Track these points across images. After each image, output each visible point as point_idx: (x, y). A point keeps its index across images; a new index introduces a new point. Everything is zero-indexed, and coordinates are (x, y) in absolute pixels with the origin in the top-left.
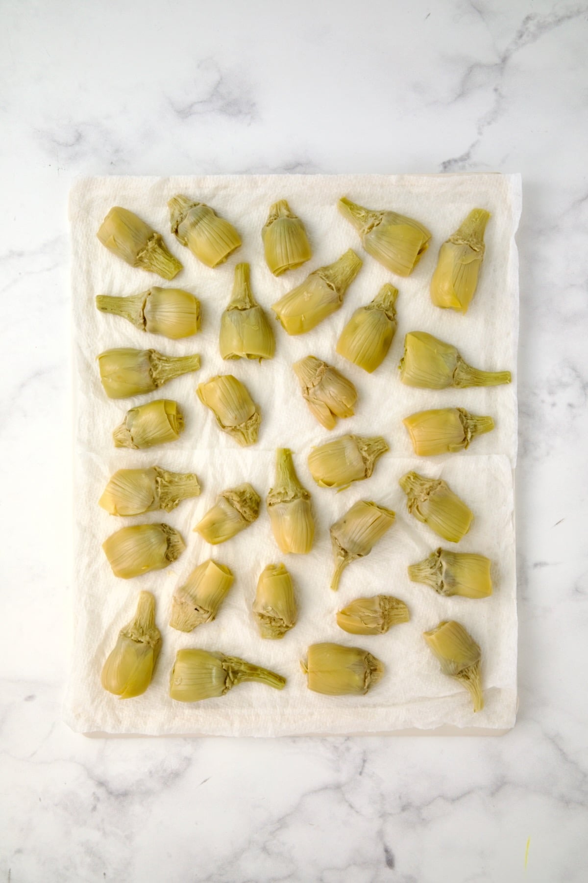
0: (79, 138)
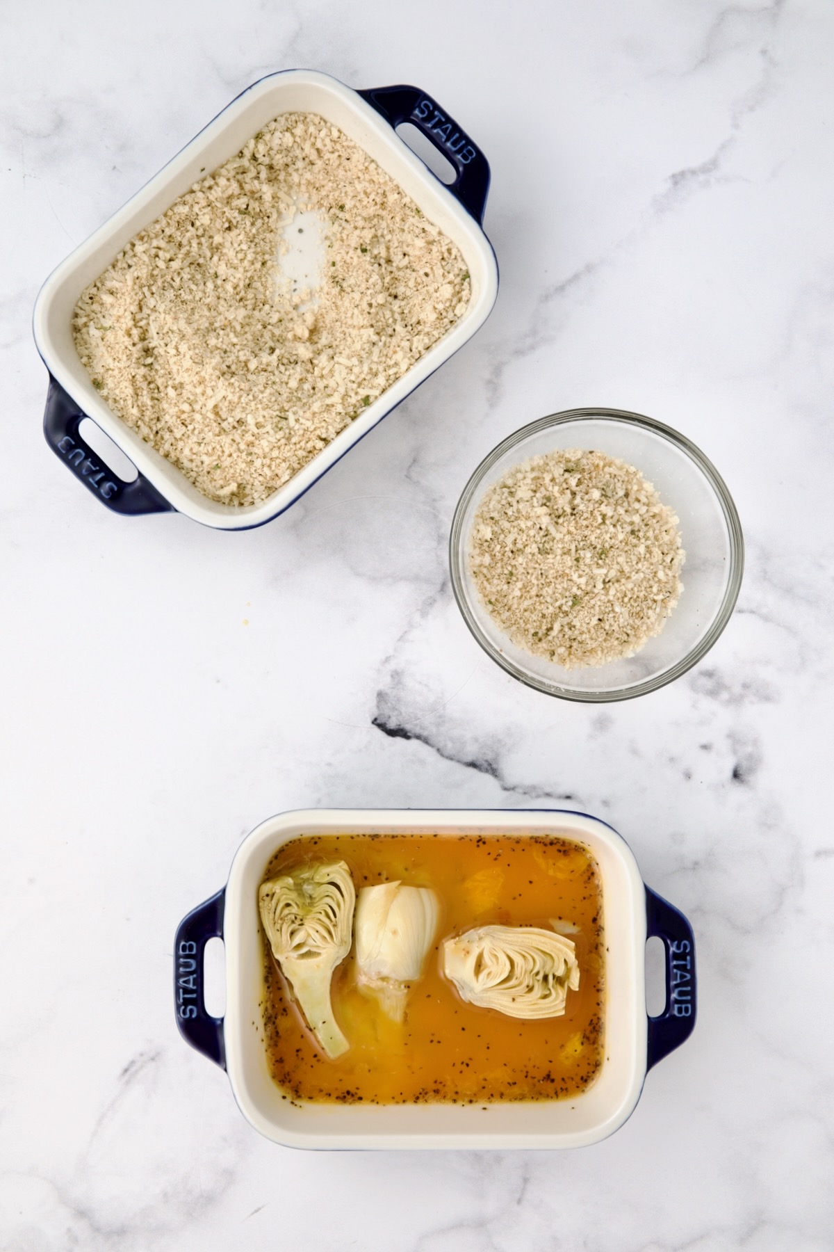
0: (60, 124)
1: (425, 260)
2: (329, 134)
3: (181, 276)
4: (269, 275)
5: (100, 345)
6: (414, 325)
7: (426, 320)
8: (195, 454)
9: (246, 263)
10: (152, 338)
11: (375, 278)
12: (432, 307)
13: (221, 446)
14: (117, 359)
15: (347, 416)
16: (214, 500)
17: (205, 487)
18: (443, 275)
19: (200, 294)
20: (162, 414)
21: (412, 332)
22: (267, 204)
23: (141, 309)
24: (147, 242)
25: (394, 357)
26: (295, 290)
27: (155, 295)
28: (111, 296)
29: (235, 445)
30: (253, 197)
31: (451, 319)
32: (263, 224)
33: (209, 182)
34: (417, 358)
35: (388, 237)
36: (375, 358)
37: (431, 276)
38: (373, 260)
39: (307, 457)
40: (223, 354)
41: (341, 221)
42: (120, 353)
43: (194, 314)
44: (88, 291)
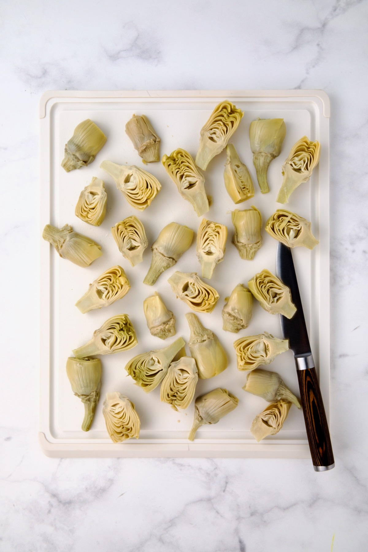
0: (45, 73)
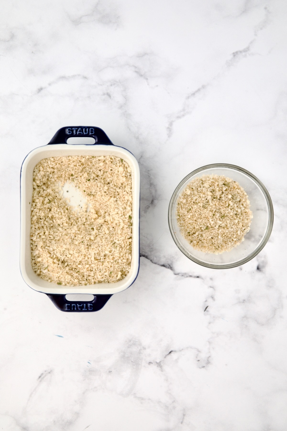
1: (107, 167)
2: (51, 161)
3: (51, 235)
4: (71, 210)
5: (50, 273)
6: (122, 186)
7: (123, 182)
8: (102, 275)
9: (63, 214)
10: (61, 258)
11: (99, 184)
12: (121, 177)
13: (107, 267)
14: (58, 272)
15: (130, 226)
16: (118, 281)
17: (113, 281)
18: (116, 166)
19: (60, 234)
20: (83, 274)
21: (123, 188)
22: (53, 194)
23: (50, 253)
24: (34, 235)
25: (125, 199)
26: (82, 208)
27: (50, 246)
28: (39, 258)
29: (110, 263)
30: (48, 196)
31: (130, 175)
32: (57, 200)
33: (34, 204)
34: (131, 193)
35: (92, 170)
36: (120, 204)
37: (113, 169)
38: (94, 180)
39: (130, 247)
40: (83, 243)
41: (75, 179)
42: (57, 270)
43: (64, 241)
44: (32, 263)
